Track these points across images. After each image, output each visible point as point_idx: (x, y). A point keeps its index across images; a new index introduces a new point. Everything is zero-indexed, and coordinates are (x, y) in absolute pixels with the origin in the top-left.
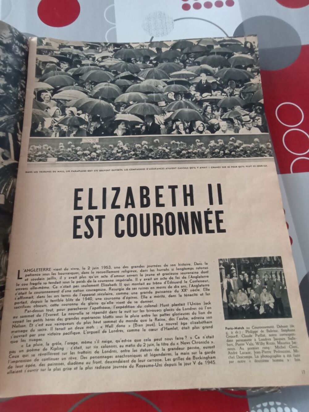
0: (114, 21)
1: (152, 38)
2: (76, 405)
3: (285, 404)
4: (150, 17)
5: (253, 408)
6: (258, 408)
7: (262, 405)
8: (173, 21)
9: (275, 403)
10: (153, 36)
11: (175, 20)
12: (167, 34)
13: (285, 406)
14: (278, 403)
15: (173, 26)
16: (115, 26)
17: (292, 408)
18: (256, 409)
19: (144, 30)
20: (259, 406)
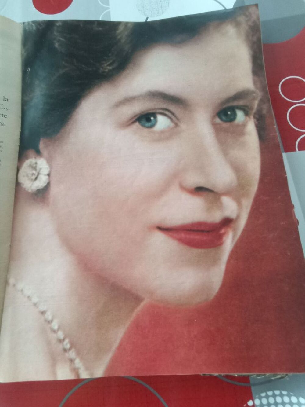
1: (147, 18)
2: (76, 388)
3: (292, 394)
6: (262, 397)
7: (267, 394)
9: (281, 392)
10: (148, 16)
12: (163, 13)
13: (292, 395)
14: (284, 393)
15: (168, 4)
16: (109, 8)
17: (299, 397)
18: (260, 398)
19: (139, 10)
20: (263, 395)
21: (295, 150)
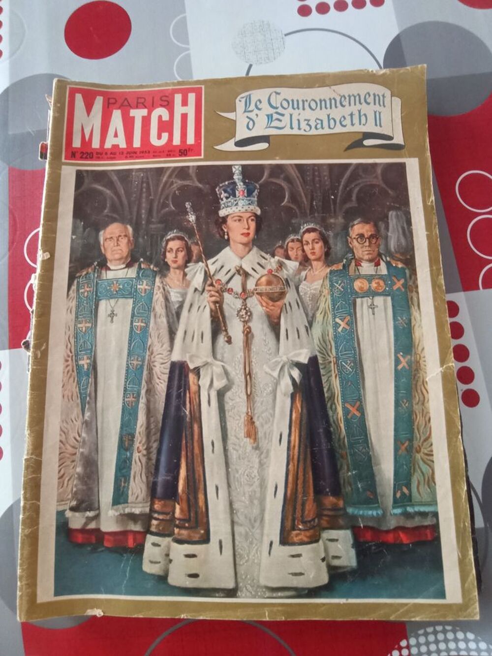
0: (186, 41)
1: (249, 69)
3: (458, 628)
4: (245, 32)
5: (412, 635)
6: (419, 635)
8: (284, 36)
10: (251, 63)
11: (286, 35)
12: (275, 59)
13: (458, 631)
15: (284, 44)
16: (188, 49)
18: (417, 636)
19: (237, 53)
20: (421, 632)
21: (478, 288)
